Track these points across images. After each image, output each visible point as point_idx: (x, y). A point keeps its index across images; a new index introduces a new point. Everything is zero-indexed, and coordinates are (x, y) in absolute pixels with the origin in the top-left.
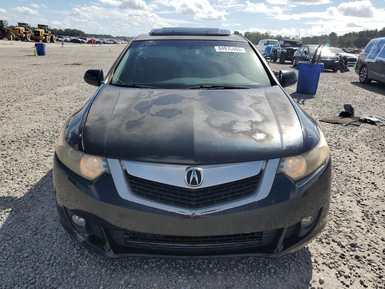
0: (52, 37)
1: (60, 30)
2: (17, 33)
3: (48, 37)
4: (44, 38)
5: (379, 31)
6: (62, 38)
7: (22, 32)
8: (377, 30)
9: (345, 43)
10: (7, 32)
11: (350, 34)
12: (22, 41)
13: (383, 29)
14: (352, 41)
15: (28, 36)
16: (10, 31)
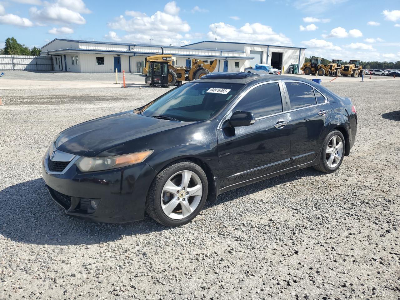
0: (361, 71)
1: (390, 63)
2: (328, 69)
3: (357, 72)
4: (352, 72)
6: (379, 71)
7: (334, 67)
10: (319, 69)
12: (330, 76)
15: (339, 72)
16: (322, 67)
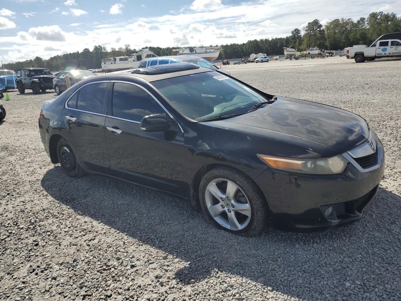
5: (81, 53)
8: (78, 52)
9: (54, 66)
11: (55, 57)
13: (83, 51)
14: (59, 64)
